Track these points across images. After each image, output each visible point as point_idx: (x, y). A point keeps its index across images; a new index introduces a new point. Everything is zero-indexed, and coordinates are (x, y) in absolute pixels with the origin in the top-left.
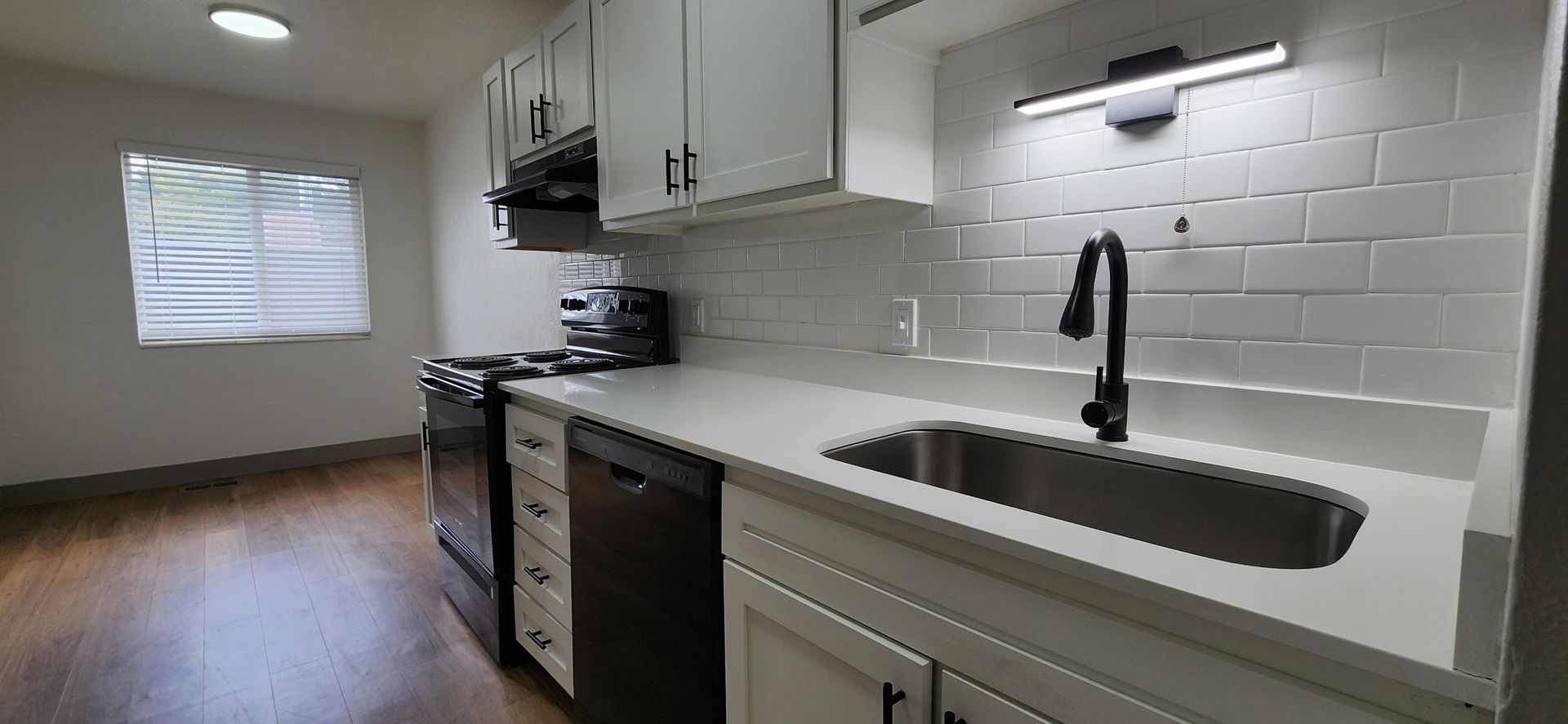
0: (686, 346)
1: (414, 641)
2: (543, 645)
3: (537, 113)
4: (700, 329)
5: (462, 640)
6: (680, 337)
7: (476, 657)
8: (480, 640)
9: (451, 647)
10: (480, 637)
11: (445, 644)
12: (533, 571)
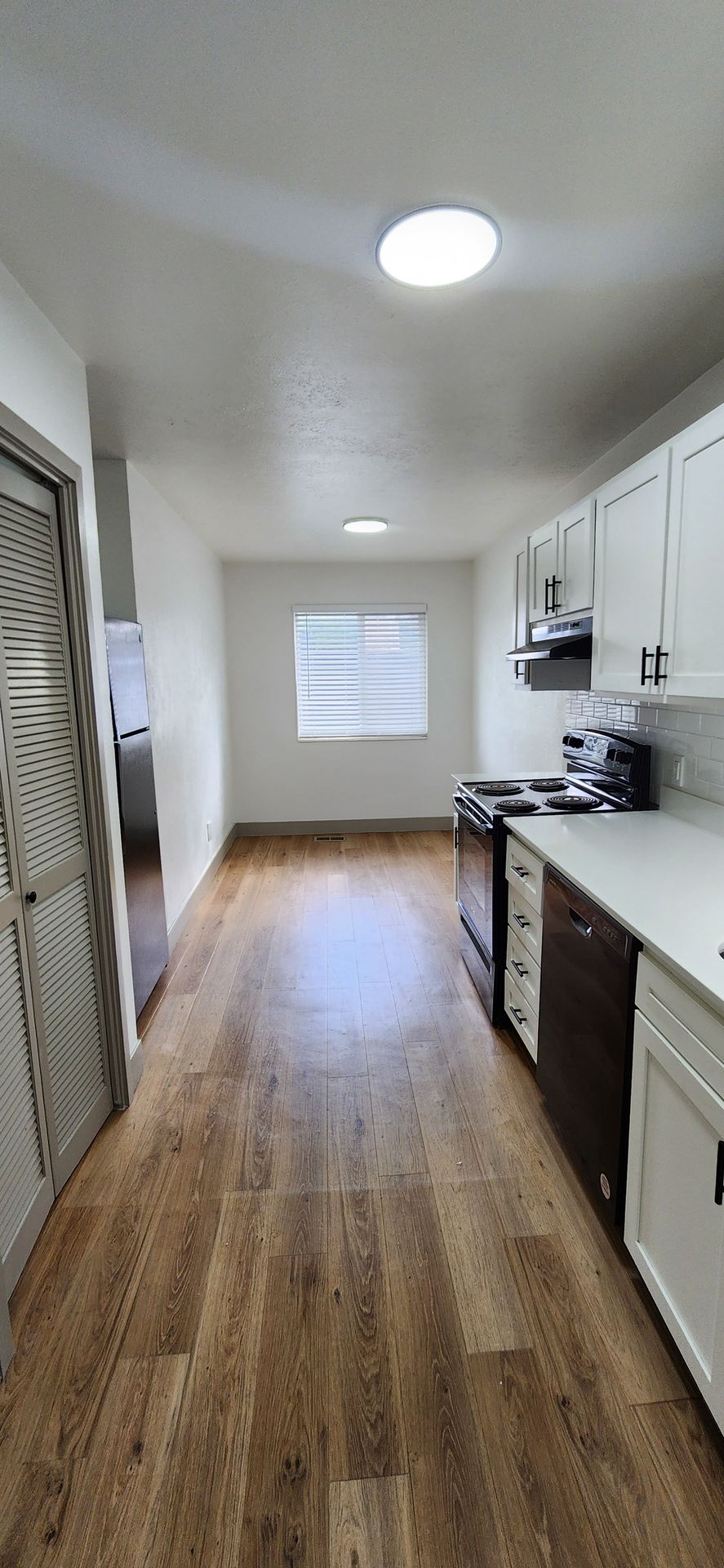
0: (666, 796)
1: (439, 987)
2: (520, 1021)
3: (550, 588)
4: (679, 783)
5: (471, 997)
6: (662, 789)
7: (478, 1012)
8: (481, 1001)
9: (463, 999)
10: (482, 998)
11: (459, 996)
12: (517, 964)
